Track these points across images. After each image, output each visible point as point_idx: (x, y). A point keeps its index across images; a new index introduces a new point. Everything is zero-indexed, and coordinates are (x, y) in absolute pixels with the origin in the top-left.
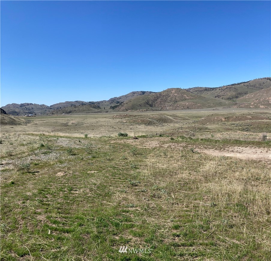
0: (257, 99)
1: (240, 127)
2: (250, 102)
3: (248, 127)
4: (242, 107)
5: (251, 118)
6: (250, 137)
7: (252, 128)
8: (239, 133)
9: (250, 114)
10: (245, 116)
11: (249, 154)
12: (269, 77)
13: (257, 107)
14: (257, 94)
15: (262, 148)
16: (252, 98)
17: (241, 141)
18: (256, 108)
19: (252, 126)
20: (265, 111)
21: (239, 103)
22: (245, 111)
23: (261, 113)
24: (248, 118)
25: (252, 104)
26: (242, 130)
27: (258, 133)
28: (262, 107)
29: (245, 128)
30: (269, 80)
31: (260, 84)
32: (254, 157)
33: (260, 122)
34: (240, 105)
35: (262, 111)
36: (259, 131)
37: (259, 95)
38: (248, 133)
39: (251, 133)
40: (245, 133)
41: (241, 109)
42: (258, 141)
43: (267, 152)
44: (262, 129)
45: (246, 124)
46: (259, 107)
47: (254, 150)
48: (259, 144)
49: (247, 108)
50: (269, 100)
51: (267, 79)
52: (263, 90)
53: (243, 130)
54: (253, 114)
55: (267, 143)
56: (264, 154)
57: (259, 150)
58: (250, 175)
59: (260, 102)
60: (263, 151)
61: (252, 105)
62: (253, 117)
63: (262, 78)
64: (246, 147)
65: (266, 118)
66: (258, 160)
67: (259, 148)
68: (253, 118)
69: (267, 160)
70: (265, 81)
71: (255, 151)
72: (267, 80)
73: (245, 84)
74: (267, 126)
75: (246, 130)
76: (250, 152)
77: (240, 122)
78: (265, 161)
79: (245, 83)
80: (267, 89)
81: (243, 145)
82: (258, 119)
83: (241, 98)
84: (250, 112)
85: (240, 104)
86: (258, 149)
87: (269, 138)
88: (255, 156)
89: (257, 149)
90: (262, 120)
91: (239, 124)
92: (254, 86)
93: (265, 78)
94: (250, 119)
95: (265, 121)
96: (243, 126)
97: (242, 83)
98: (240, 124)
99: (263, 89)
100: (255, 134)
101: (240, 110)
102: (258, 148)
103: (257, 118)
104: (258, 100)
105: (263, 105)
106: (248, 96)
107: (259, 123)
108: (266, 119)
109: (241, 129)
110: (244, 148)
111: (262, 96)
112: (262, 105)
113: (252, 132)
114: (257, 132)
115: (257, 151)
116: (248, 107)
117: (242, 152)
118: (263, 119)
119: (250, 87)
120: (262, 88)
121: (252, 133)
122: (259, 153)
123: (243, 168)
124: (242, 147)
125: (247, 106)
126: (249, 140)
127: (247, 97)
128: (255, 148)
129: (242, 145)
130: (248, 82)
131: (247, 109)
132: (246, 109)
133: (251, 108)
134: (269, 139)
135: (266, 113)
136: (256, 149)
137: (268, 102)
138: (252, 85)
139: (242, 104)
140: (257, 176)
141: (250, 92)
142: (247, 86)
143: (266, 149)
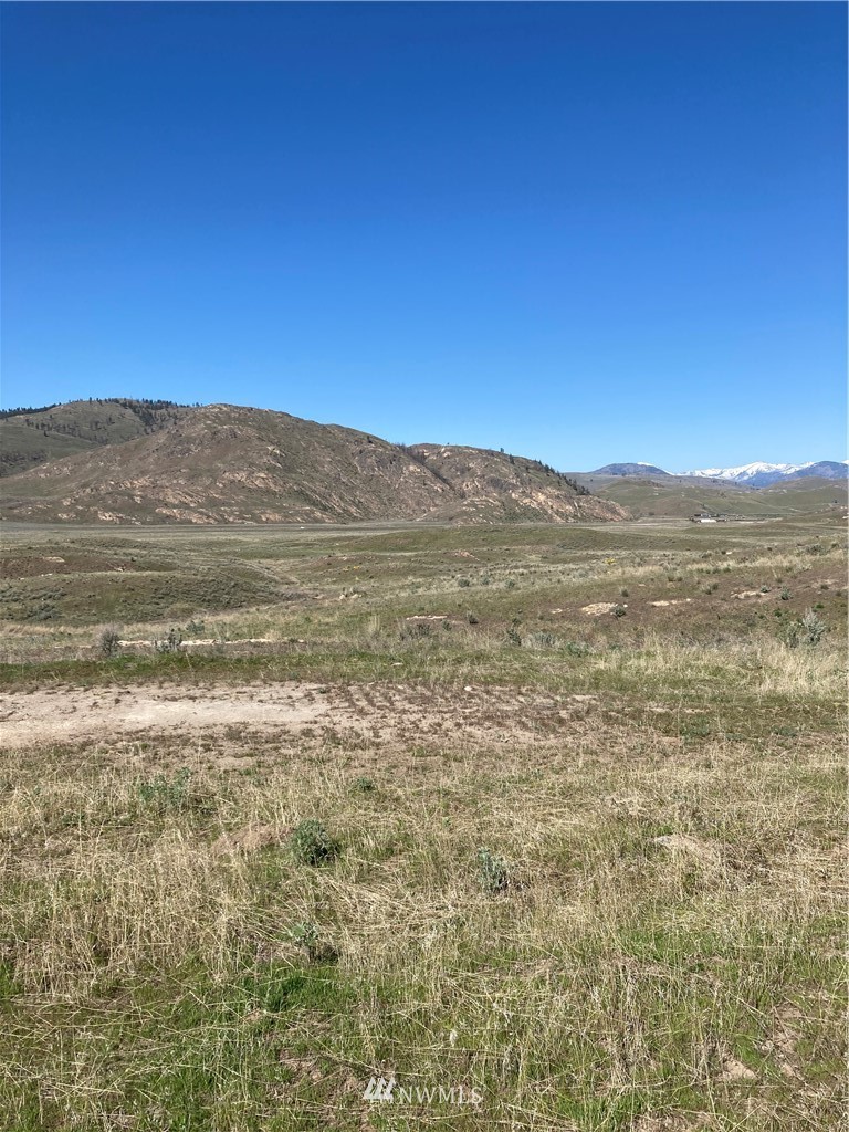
0: (85, 486)
1: (16, 606)
2: (56, 497)
3: (48, 602)
4: (20, 518)
5: (61, 565)
6: (56, 645)
7: (68, 607)
8: (11, 631)
9: (56, 549)
10: (33, 554)
11: (42, 718)
12: (128, 398)
13: (86, 519)
14: (84, 463)
15: (99, 690)
16: (66, 478)
17: (12, 666)
18: (81, 524)
19: (68, 599)
20: (120, 535)
21: (10, 500)
22: (38, 536)
23: (105, 544)
24: (48, 563)
25: (66, 503)
26: (23, 619)
27: (91, 627)
28: (107, 516)
29: (36, 608)
30: (129, 411)
31: (97, 423)
32: (62, 729)
33: (99, 578)
34: (11, 508)
35: (106, 535)
36: (95, 618)
37: (93, 470)
38: (52, 630)
39: (62, 629)
40: (38, 628)
41: (20, 525)
42: (83, 659)
43: (117, 701)
44: (110, 607)
45: (43, 592)
46: (95, 520)
47: (64, 701)
48: (84, 674)
49: (46, 521)
50: (134, 489)
51: (124, 405)
52: (108, 450)
53: (28, 617)
54: (72, 545)
55: (118, 666)
56: (104, 712)
57: (84, 699)
58: (38, 813)
59: (97, 499)
60: (100, 701)
61: (67, 510)
62: (69, 561)
63: (103, 399)
64: (31, 692)
65: (122, 561)
66: (81, 740)
67: (86, 690)
68: (72, 563)
69: (115, 737)
70: (116, 412)
71: (70, 705)
72: (123, 410)
73: (31, 417)
74: (129, 593)
75: (43, 614)
76: (46, 709)
77: (13, 583)
78: (107, 742)
79: (30, 411)
80: (123, 446)
81: (18, 685)
82: (93, 569)
83: (16, 478)
84: (58, 538)
85: (12, 504)
86: (82, 695)
87: (129, 643)
88: (67, 724)
89: (79, 694)
90: (109, 573)
91: (8, 593)
92: (73, 429)
93: (116, 401)
94: (59, 569)
95: (120, 573)
96: (28, 602)
97: (17, 412)
98: (15, 589)
99: (109, 446)
100: (80, 631)
101: (13, 529)
102: (82, 689)
103: (88, 564)
104: (88, 490)
105: (113, 510)
106: (48, 471)
107: (98, 585)
108: (126, 566)
109: (20, 615)
110: (21, 698)
111: (106, 471)
112: (107, 509)
113: (67, 623)
114: (87, 623)
115: (76, 705)
116: (47, 517)
117: (11, 717)
118: (112, 569)
119: (53, 432)
120: (105, 442)
121: (71, 630)
122: (87, 712)
123: (10, 788)
124: (12, 694)
125: (45, 512)
126: (45, 659)
127: (42, 472)
128: (71, 689)
129: (12, 683)
130: (46, 409)
131: (44, 525)
132: (37, 526)
133: (60, 521)
134: (129, 648)
135: (123, 544)
136: (73, 695)
137: (131, 497)
138: (61, 422)
139: (21, 505)
140: (67, 811)
141: (53, 455)
142: (43, 425)
143: (115, 689)
